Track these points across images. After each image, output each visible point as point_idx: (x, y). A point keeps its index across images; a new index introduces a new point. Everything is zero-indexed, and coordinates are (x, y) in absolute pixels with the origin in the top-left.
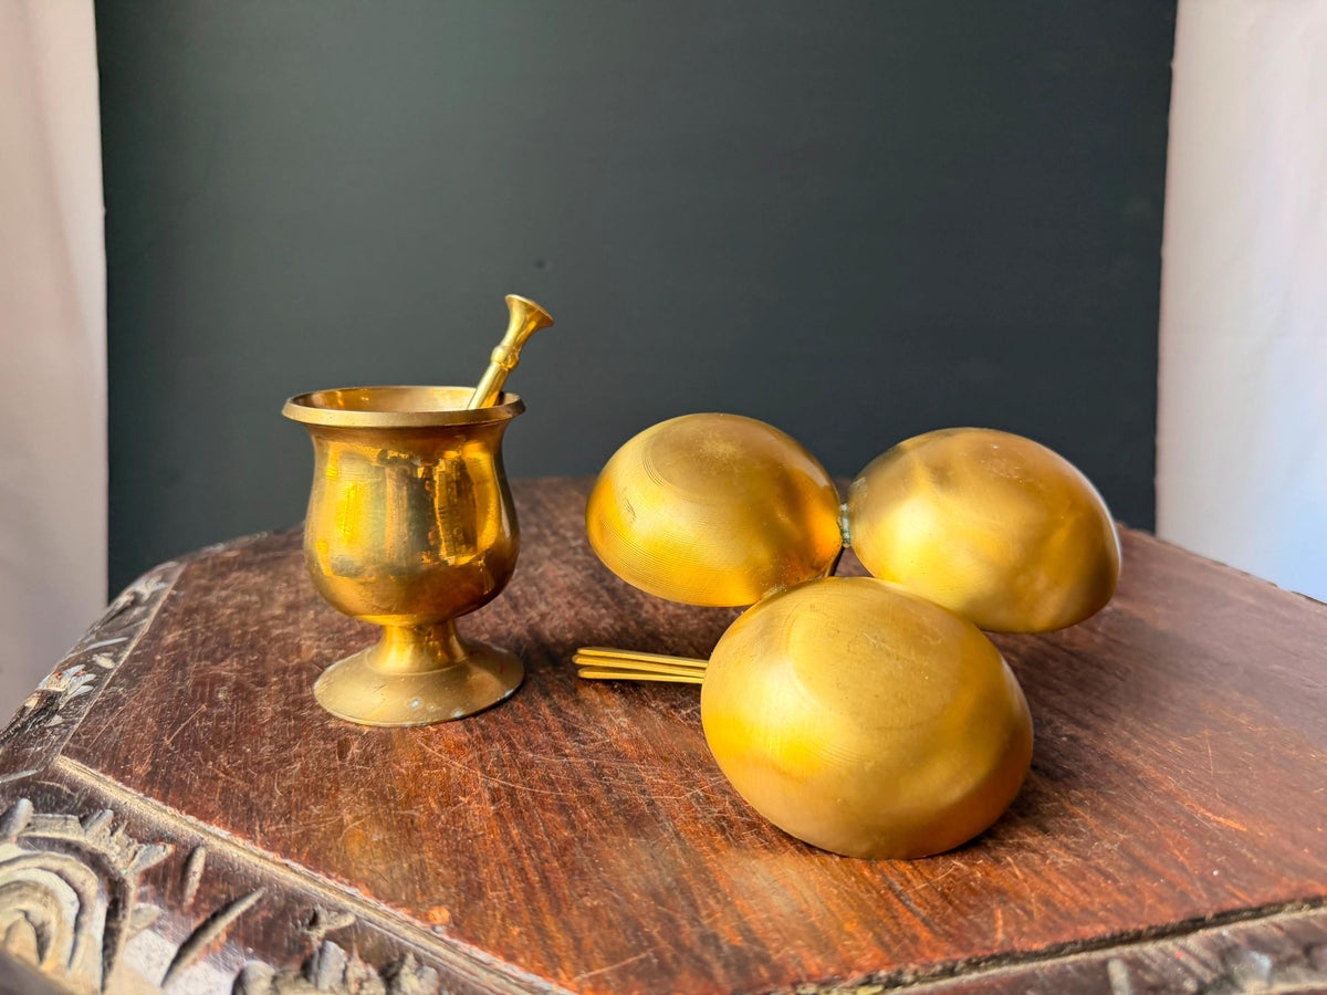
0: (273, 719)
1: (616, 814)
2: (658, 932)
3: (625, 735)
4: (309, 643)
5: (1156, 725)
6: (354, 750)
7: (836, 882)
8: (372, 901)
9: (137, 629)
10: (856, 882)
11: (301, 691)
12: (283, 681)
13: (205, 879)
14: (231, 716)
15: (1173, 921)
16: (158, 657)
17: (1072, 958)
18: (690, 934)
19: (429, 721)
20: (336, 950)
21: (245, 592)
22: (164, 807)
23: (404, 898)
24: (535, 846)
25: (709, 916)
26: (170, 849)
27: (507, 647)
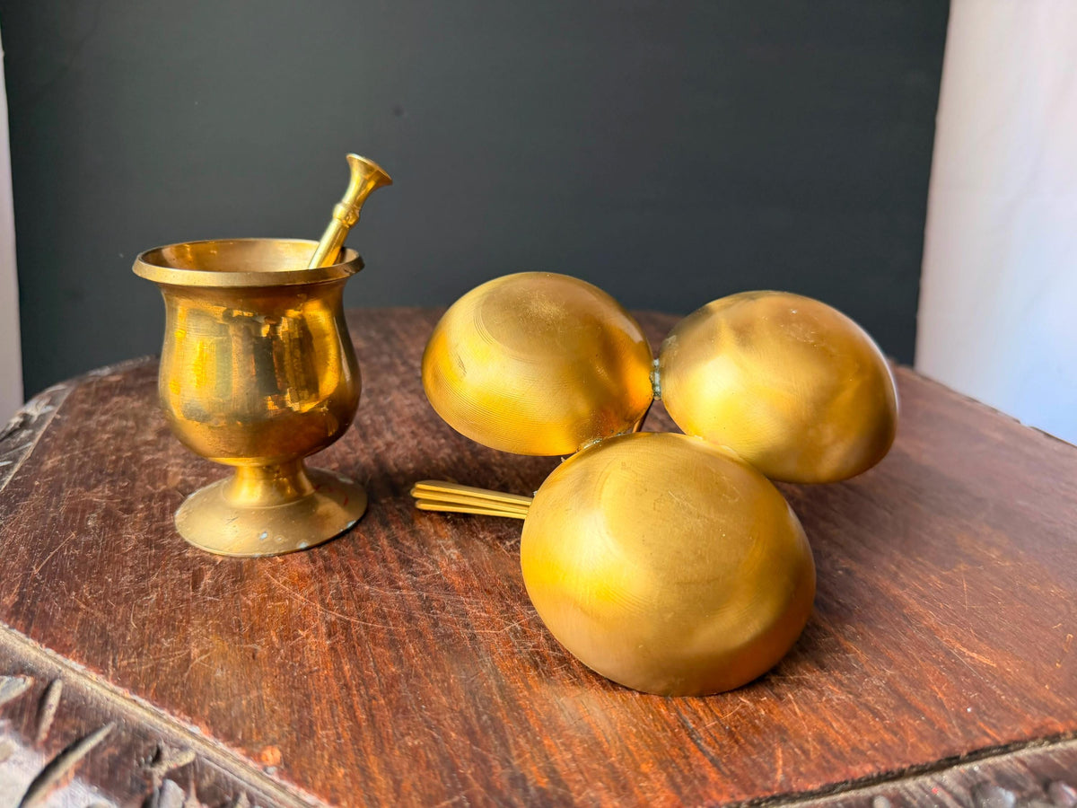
0: (135, 548)
1: (442, 649)
2: (472, 774)
3: (454, 567)
4: (175, 469)
5: (920, 559)
6: (207, 580)
7: (635, 720)
8: (211, 739)
9: (21, 453)
10: (653, 720)
11: (164, 519)
12: (149, 508)
13: (59, 714)
14: (98, 544)
15: (932, 760)
16: (37, 483)
17: (842, 796)
18: (501, 776)
19: (277, 552)
20: (175, 790)
21: (124, 417)
22: (26, 639)
23: (240, 737)
24: (365, 682)
25: (519, 756)
26: (30, 681)
27: (352, 477)
